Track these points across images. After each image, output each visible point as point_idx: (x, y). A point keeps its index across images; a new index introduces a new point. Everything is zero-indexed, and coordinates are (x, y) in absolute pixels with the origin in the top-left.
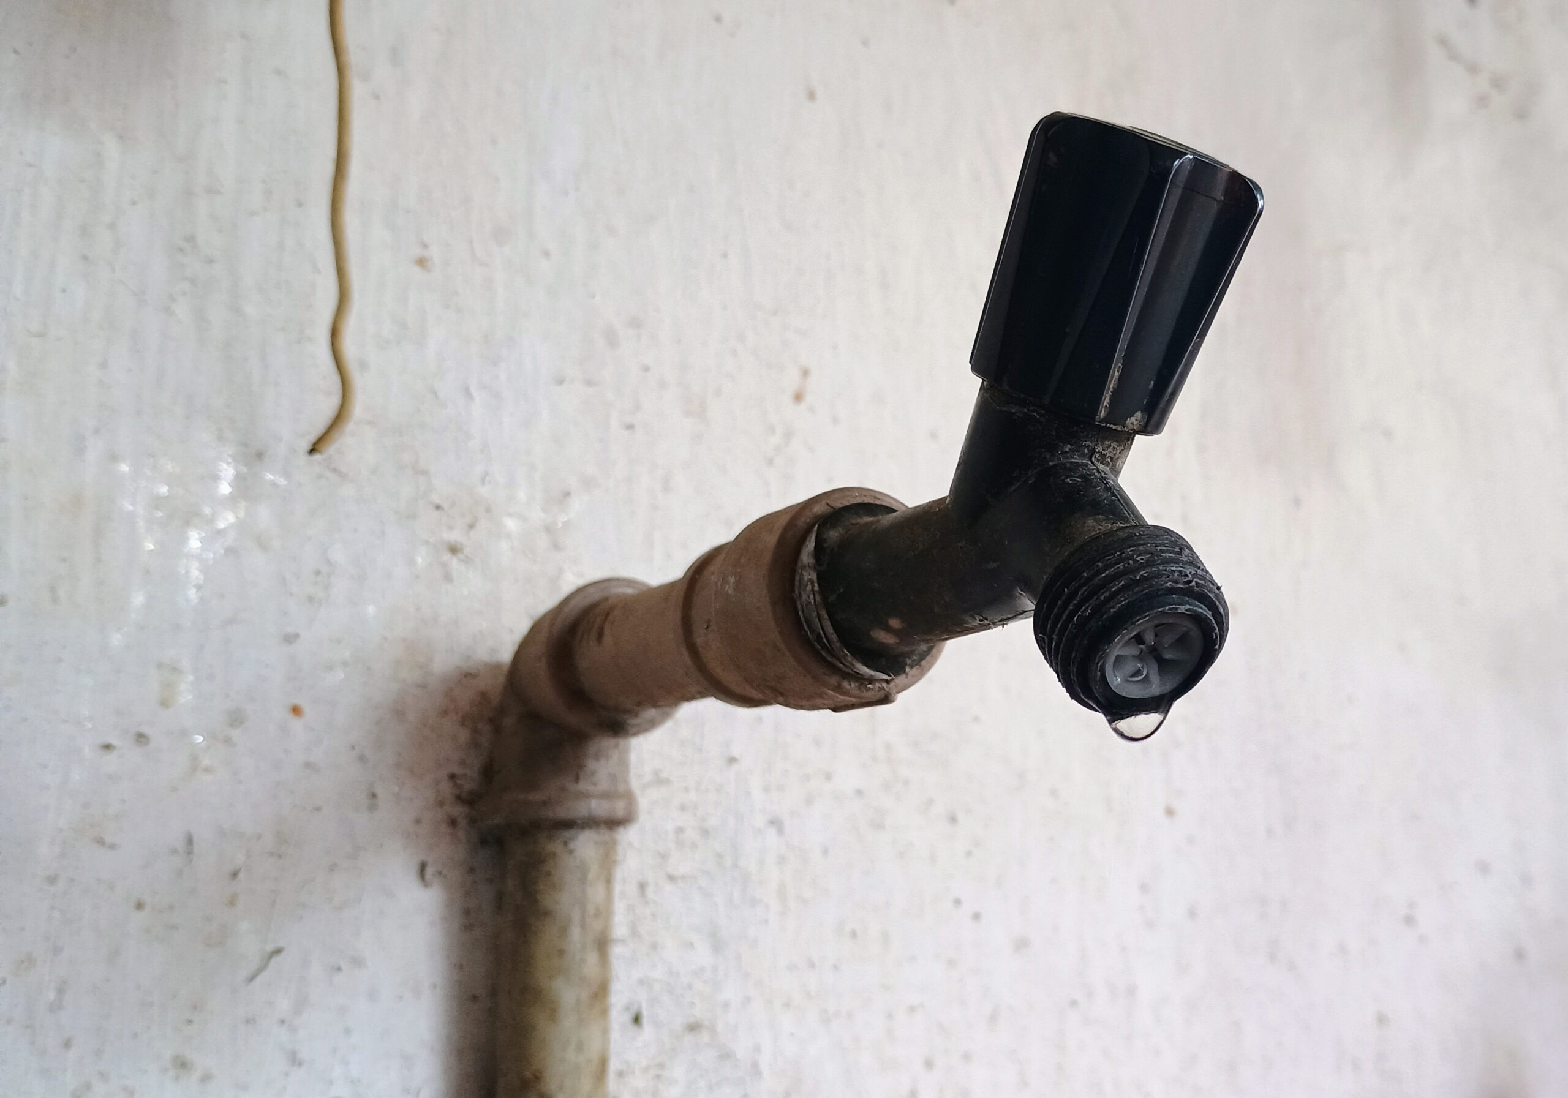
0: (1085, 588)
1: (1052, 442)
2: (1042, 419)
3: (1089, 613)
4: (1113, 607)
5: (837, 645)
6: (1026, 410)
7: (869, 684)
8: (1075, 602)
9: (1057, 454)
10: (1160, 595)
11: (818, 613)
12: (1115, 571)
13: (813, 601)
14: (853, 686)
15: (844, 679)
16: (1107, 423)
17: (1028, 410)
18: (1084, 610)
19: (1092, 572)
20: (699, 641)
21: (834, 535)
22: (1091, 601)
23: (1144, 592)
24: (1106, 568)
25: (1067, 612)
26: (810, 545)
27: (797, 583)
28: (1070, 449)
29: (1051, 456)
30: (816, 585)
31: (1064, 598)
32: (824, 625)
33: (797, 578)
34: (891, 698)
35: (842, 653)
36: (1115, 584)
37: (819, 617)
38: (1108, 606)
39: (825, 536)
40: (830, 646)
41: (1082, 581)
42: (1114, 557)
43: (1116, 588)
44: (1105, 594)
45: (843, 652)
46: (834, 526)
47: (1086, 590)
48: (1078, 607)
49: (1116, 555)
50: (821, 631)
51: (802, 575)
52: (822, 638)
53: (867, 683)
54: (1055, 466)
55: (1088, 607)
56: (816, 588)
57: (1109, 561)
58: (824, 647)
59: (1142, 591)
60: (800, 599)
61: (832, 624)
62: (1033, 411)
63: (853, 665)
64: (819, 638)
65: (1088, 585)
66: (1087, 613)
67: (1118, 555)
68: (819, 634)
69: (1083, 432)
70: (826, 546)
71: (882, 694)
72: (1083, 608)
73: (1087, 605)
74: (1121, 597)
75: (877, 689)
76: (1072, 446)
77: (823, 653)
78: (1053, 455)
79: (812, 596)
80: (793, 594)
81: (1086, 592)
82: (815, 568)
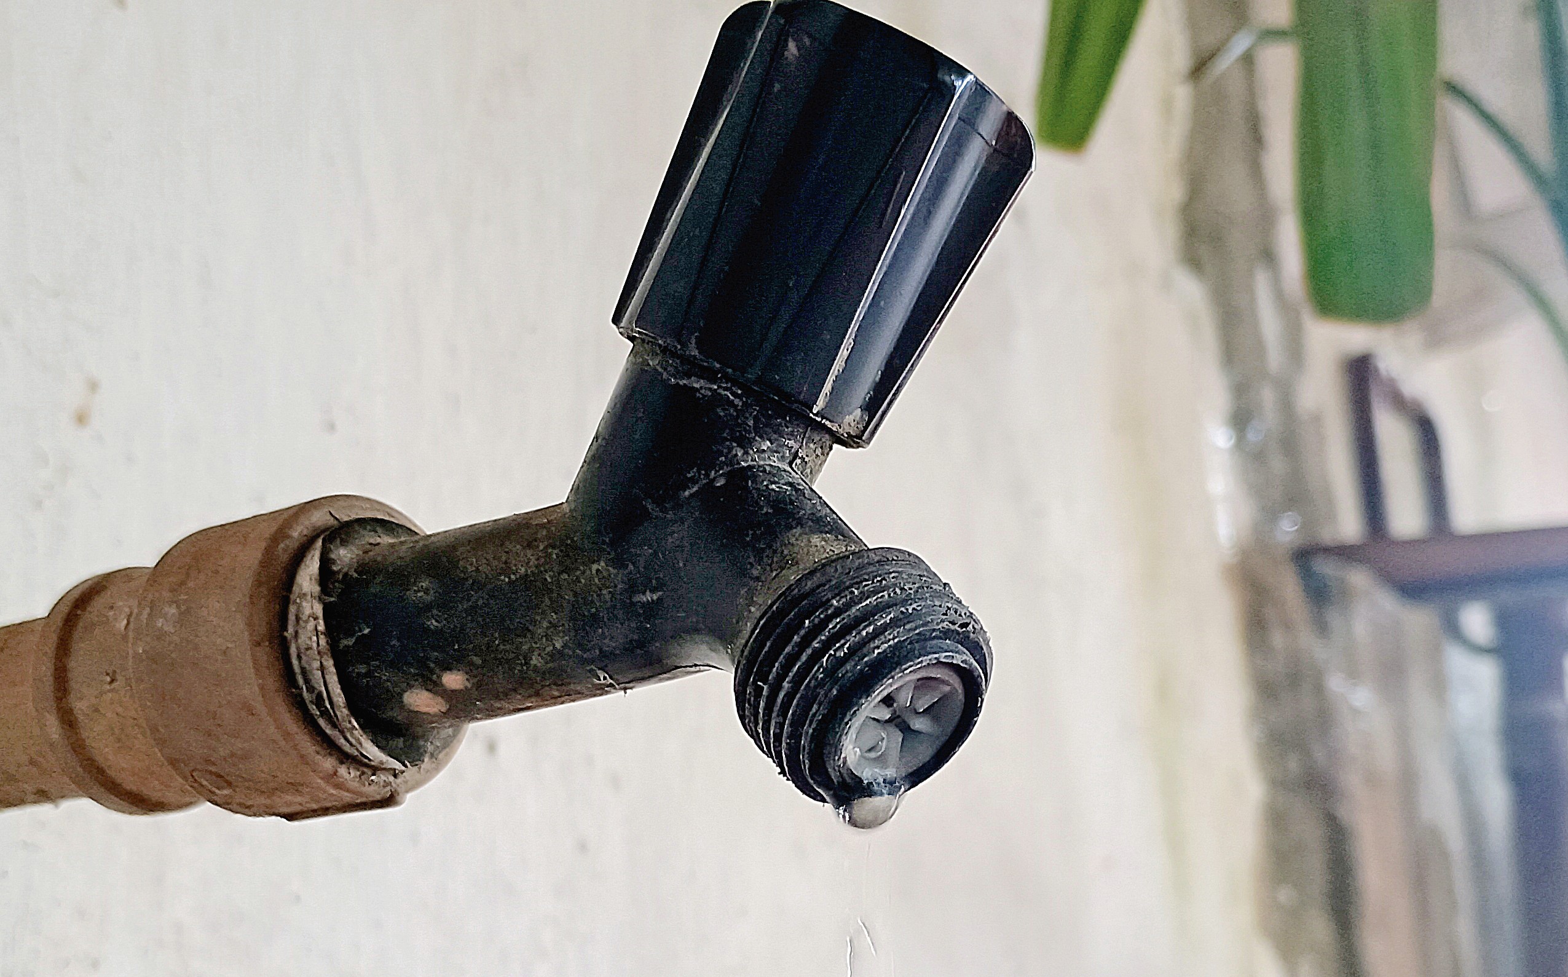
0: (838, 620)
1: (747, 435)
2: (737, 401)
3: (845, 653)
4: (878, 647)
5: (343, 712)
6: (716, 387)
7: (374, 774)
8: (823, 638)
9: (751, 452)
10: (935, 638)
11: (321, 662)
12: (879, 600)
13: (315, 645)
14: (352, 775)
15: (342, 763)
16: (823, 418)
17: (719, 387)
18: (839, 647)
19: (844, 600)
20: (80, 706)
21: (345, 556)
22: (848, 638)
23: (917, 631)
24: (864, 596)
25: (809, 651)
26: (312, 566)
27: (292, 618)
28: (768, 447)
29: (744, 454)
30: (321, 622)
31: (802, 632)
32: (328, 681)
33: (292, 609)
34: (398, 798)
35: (349, 726)
36: (881, 616)
37: (322, 668)
38: (872, 645)
39: (333, 556)
40: (334, 712)
41: (830, 612)
42: (873, 583)
43: (882, 622)
44: (867, 629)
45: (350, 722)
46: (344, 543)
47: (840, 622)
48: (827, 645)
49: (875, 581)
50: (323, 689)
51: (299, 606)
52: (324, 700)
53: (370, 773)
54: (750, 467)
55: (845, 644)
56: (321, 627)
57: (866, 588)
58: (324, 713)
59: (915, 630)
60: (297, 641)
61: (340, 682)
62: (726, 389)
63: (361, 744)
64: (319, 701)
65: (842, 617)
66: (842, 653)
67: (878, 581)
68: (320, 694)
69: (787, 428)
70: (335, 568)
71: (386, 792)
72: (837, 645)
73: (842, 641)
74: (890, 634)
75: (382, 783)
76: (772, 444)
77: (322, 722)
78: (746, 453)
79: (315, 638)
80: (286, 634)
81: (838, 626)
82: (319, 597)
